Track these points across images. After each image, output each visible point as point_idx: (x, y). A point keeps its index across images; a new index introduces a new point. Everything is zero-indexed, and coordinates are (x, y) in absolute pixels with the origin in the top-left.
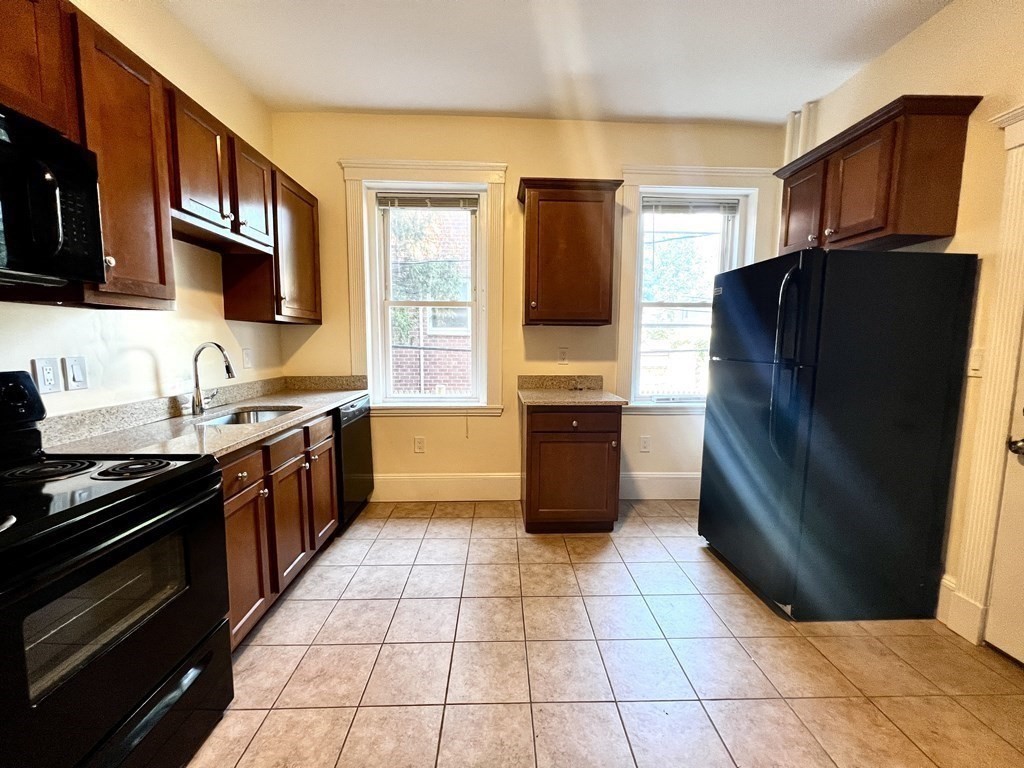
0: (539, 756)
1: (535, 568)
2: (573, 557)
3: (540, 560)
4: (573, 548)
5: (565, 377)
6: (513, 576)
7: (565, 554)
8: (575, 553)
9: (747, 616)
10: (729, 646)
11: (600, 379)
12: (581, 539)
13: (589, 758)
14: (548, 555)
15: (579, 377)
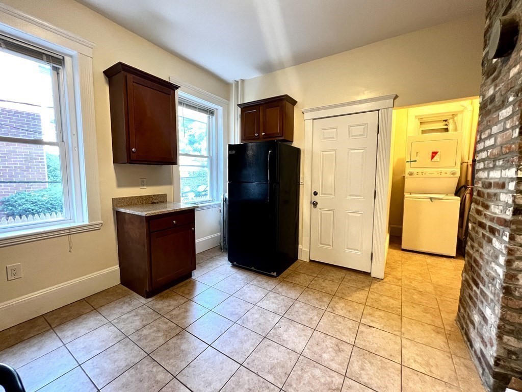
0: (266, 378)
1: (174, 312)
2: (187, 296)
3: (172, 308)
4: (182, 292)
5: (145, 196)
6: (166, 323)
7: (181, 297)
8: (187, 294)
9: (266, 283)
10: (272, 295)
11: (165, 195)
12: (181, 287)
13: (279, 361)
14: (173, 303)
15: (154, 195)
